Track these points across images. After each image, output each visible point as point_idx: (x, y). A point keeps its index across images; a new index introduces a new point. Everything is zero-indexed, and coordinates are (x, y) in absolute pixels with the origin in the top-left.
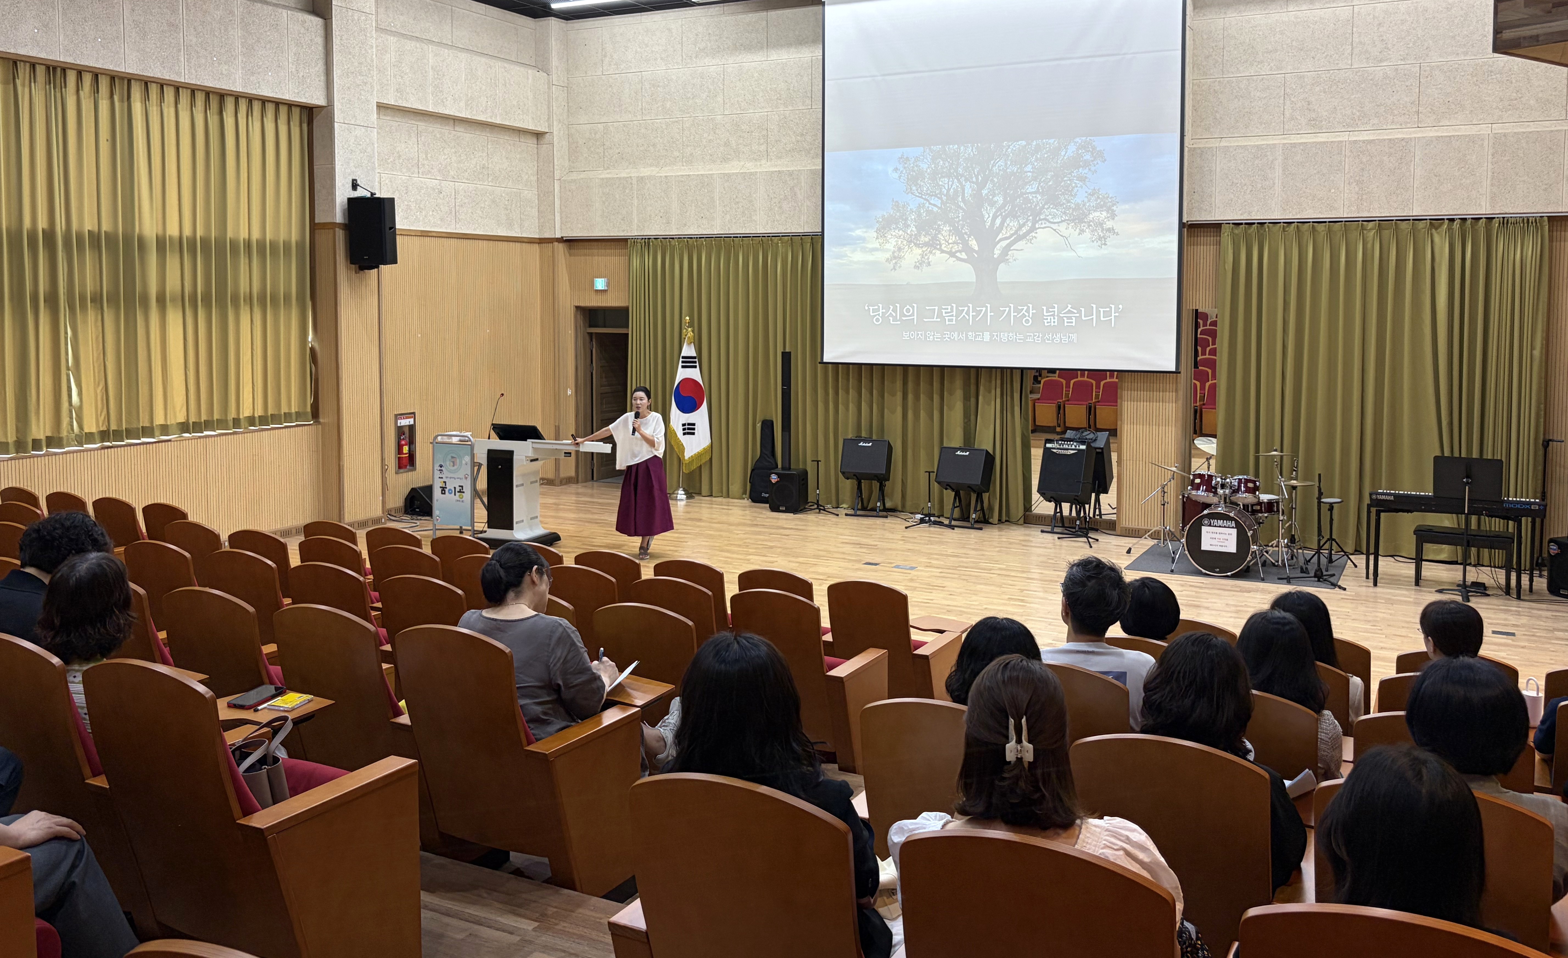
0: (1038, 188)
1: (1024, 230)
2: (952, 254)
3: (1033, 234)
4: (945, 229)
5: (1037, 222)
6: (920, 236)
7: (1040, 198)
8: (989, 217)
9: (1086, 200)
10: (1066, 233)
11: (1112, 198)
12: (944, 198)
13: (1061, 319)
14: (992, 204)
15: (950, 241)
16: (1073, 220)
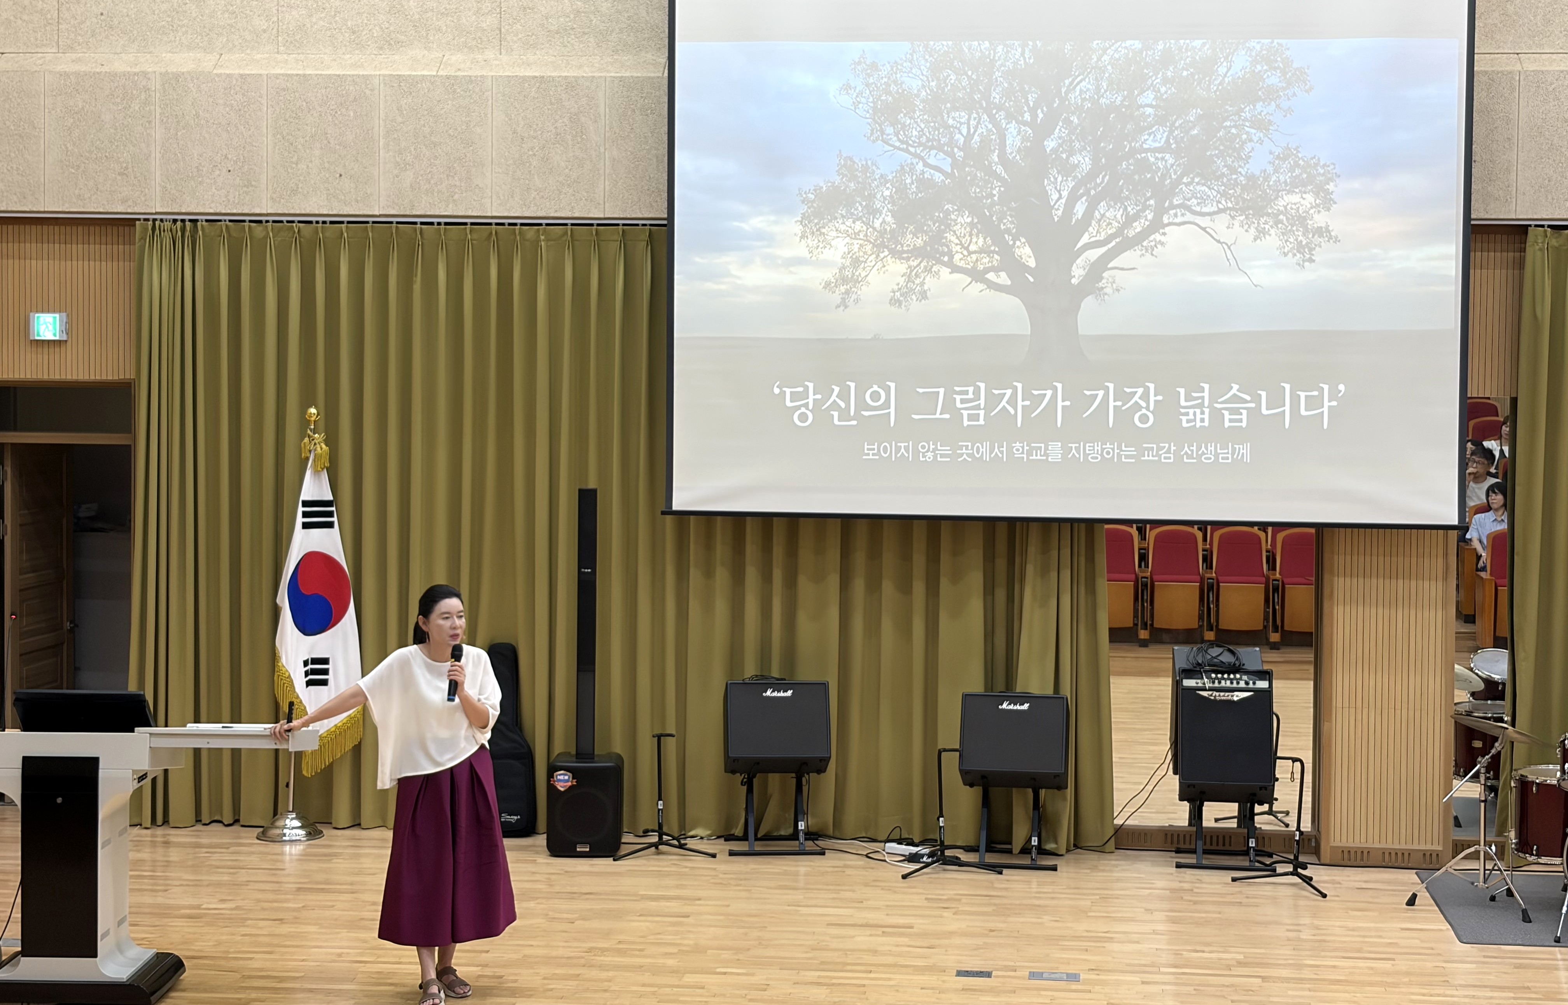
0: (1167, 141)
1: (1138, 227)
2: (977, 275)
3: (1157, 237)
4: (960, 220)
5: (1166, 211)
6: (904, 234)
7: (1171, 161)
8: (1060, 197)
9: (1270, 169)
10: (1226, 236)
11: (1325, 165)
12: (959, 154)
13: (1218, 416)
14: (1067, 170)
15: (973, 248)
16: (1243, 211)
